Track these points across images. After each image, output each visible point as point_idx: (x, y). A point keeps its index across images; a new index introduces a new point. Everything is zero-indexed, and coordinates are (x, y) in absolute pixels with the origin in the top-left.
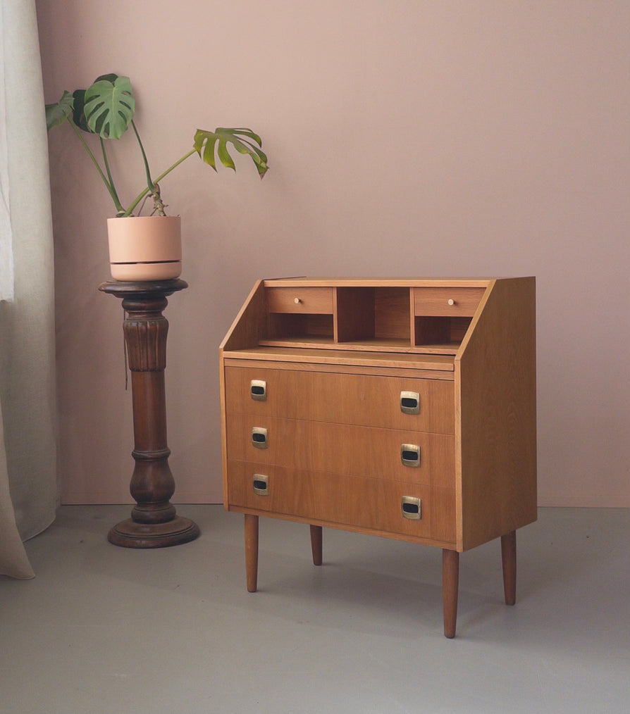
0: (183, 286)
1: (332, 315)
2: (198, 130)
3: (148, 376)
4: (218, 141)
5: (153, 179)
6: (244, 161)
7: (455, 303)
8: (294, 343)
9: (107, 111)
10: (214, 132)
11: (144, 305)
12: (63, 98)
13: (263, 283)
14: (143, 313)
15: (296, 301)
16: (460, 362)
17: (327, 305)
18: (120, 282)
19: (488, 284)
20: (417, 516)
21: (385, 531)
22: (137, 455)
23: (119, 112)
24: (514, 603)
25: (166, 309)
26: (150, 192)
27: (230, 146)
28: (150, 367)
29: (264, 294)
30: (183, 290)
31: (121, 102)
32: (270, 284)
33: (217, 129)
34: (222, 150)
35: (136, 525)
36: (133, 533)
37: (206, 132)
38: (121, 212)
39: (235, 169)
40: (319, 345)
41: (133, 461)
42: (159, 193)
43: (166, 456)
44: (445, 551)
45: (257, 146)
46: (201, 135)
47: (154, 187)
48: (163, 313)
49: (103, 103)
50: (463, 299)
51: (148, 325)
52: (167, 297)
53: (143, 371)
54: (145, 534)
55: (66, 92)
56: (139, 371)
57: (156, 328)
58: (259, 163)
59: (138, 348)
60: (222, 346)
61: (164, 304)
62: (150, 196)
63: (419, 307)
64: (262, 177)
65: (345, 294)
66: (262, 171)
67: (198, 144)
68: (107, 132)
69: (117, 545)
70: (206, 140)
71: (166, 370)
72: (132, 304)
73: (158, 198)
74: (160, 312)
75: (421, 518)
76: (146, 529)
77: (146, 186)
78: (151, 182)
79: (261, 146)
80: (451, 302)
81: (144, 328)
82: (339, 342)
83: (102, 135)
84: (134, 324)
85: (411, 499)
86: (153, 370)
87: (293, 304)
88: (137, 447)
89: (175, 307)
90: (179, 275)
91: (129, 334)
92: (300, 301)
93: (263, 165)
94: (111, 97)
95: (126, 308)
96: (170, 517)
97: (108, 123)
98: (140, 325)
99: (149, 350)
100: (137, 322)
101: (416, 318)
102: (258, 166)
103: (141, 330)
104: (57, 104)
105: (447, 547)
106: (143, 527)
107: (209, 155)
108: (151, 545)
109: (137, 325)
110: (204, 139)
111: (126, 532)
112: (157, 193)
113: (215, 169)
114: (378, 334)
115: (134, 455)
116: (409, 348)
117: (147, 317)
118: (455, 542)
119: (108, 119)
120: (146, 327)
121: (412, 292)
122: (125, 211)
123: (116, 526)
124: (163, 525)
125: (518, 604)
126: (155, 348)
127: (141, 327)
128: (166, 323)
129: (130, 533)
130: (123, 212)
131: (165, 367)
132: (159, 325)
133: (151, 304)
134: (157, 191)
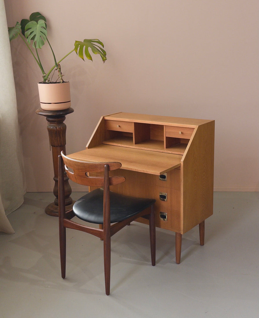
0: (72, 111)
1: (132, 133)
2: (76, 41)
4: (85, 46)
5: (57, 62)
6: (96, 57)
7: (182, 133)
9: (35, 35)
10: (83, 42)
11: (55, 120)
12: (17, 24)
13: (104, 118)
14: (55, 123)
16: (183, 162)
17: (131, 129)
18: (45, 111)
19: (196, 127)
20: (165, 220)
22: (55, 180)
23: (40, 36)
24: (203, 245)
26: (56, 68)
27: (90, 49)
29: (105, 122)
30: (72, 113)
31: (41, 31)
32: (107, 118)
33: (84, 40)
34: (87, 51)
35: (55, 206)
36: (55, 210)
37: (79, 41)
38: (44, 75)
39: (92, 60)
40: (127, 145)
41: (54, 182)
42: (60, 68)
43: (68, 179)
45: (101, 47)
46: (77, 43)
47: (58, 65)
48: (64, 122)
49: (33, 32)
50: (185, 131)
51: (58, 128)
52: (65, 116)
53: (56, 147)
55: (18, 22)
56: (54, 146)
58: (102, 56)
59: (54, 137)
60: (87, 146)
61: (64, 118)
62: (56, 70)
63: (167, 133)
64: (104, 62)
65: (137, 125)
66: (104, 60)
67: (76, 49)
69: (49, 215)
71: (66, 145)
72: (50, 119)
73: (60, 71)
74: (62, 122)
75: (167, 220)
77: (54, 64)
78: (56, 63)
80: (180, 133)
81: (56, 129)
82: (135, 144)
84: (52, 128)
86: (60, 146)
87: (116, 127)
88: (55, 176)
89: (69, 120)
90: (70, 106)
91: (50, 131)
92: (119, 126)
93: (105, 58)
94: (37, 28)
95: (48, 121)
96: (71, 203)
97: (36, 41)
98: (54, 128)
99: (58, 137)
100: (53, 127)
101: (166, 137)
102: (103, 58)
103: (55, 130)
104: (14, 27)
105: (177, 232)
107: (81, 53)
109: (53, 128)
110: (78, 46)
111: (52, 210)
112: (59, 68)
113: (84, 60)
114: (151, 138)
115: (54, 180)
116: (163, 151)
117: (57, 125)
118: (180, 230)
119: (36, 39)
120: (57, 129)
121: (164, 127)
122: (46, 74)
123: (48, 206)
124: (68, 206)
125: (205, 245)
126: (61, 137)
127: (55, 129)
128: (65, 127)
129: (54, 210)
130: (46, 75)
131: (66, 144)
132: (62, 128)
133: (58, 120)
134: (59, 67)
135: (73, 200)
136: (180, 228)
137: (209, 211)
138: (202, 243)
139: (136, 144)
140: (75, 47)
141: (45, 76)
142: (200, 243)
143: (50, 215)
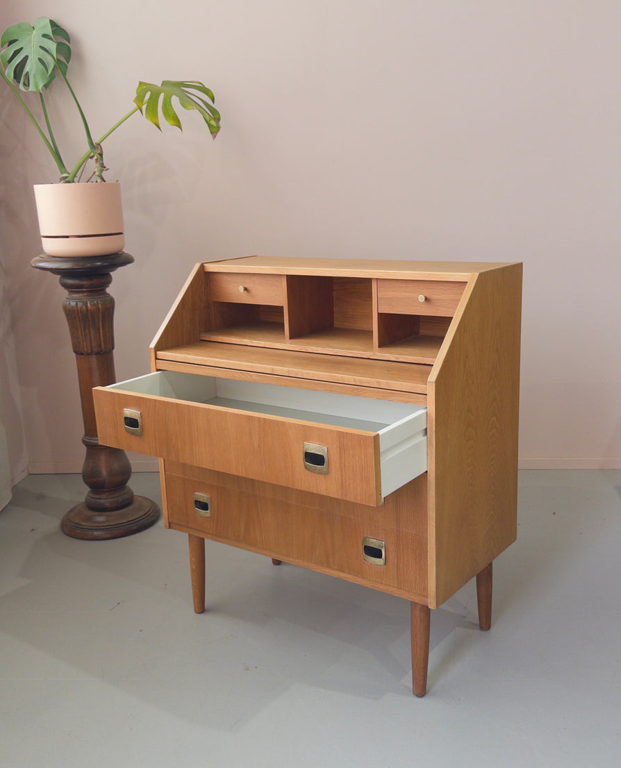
0: (127, 260)
1: (282, 307)
2: (141, 83)
3: (94, 359)
4: (162, 96)
5: (96, 140)
6: (192, 118)
7: (426, 299)
8: (239, 340)
9: (26, 58)
10: (160, 85)
11: (83, 282)
13: (202, 266)
14: (83, 292)
15: (241, 289)
16: (434, 384)
17: (277, 296)
18: (54, 258)
19: (471, 278)
20: (380, 561)
21: (343, 572)
22: (88, 443)
23: (40, 59)
24: (488, 628)
25: (110, 285)
26: (92, 154)
27: (175, 101)
28: (95, 350)
29: (205, 279)
30: (129, 265)
31: (40, 47)
32: (211, 268)
33: (163, 82)
34: (167, 104)
35: (89, 513)
36: (84, 524)
37: (149, 84)
38: (65, 175)
39: (180, 127)
40: (266, 343)
41: (84, 448)
42: (101, 155)
44: (413, 604)
45: (209, 101)
46: (143, 87)
47: (96, 148)
48: (108, 290)
49: (21, 49)
50: (435, 294)
51: (89, 305)
52: (111, 273)
53: (88, 354)
54: (98, 525)
56: (82, 354)
57: (99, 308)
58: (208, 118)
59: (80, 330)
60: (152, 345)
61: (107, 280)
63: (385, 302)
64: (214, 137)
65: (296, 284)
66: (214, 130)
67: (139, 99)
68: (27, 85)
69: (67, 535)
70: (148, 94)
71: (115, 352)
72: (70, 282)
73: (100, 159)
74: (104, 290)
75: (385, 564)
76: (101, 518)
77: (86, 149)
78: (92, 142)
79: (213, 101)
80: (421, 298)
81: (84, 307)
82: (290, 338)
83: (21, 87)
84: (73, 304)
85: (373, 543)
86: (97, 354)
87: (237, 293)
88: (86, 434)
89: (120, 283)
90: (123, 248)
91: (70, 313)
92: (246, 289)
93: (213, 123)
94: (30, 41)
95: (65, 286)
96: (128, 502)
97: (28, 74)
98: (80, 305)
100: (77, 301)
101: (380, 315)
102: (210, 126)
103: (81, 311)
105: (417, 599)
106: (95, 515)
107: (152, 111)
108: (105, 536)
109: (77, 304)
110: (146, 93)
111: (77, 521)
112: (99, 154)
113: (159, 128)
114: (337, 324)
115: (84, 442)
116: (372, 353)
117: (88, 295)
118: (426, 597)
119: (27, 68)
120: (87, 307)
121: (374, 284)
122: (69, 174)
123: (71, 511)
124: (119, 512)
125: (493, 629)
126: (99, 330)
127: (81, 308)
128: (112, 301)
129: (82, 523)
130: (67, 175)
131: (113, 348)
132: (102, 305)
133: (92, 282)
134: (99, 152)
135: (135, 494)
136: (425, 589)
137: (505, 530)
138: (485, 622)
139: (292, 337)
140: (136, 95)
141: (67, 177)
142: (478, 623)
143: (72, 537)
